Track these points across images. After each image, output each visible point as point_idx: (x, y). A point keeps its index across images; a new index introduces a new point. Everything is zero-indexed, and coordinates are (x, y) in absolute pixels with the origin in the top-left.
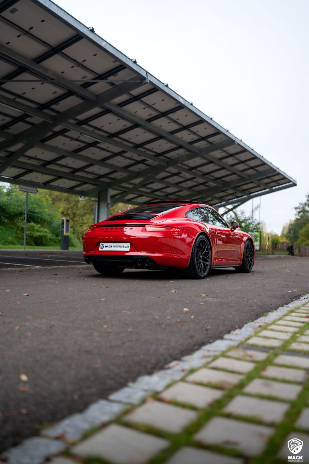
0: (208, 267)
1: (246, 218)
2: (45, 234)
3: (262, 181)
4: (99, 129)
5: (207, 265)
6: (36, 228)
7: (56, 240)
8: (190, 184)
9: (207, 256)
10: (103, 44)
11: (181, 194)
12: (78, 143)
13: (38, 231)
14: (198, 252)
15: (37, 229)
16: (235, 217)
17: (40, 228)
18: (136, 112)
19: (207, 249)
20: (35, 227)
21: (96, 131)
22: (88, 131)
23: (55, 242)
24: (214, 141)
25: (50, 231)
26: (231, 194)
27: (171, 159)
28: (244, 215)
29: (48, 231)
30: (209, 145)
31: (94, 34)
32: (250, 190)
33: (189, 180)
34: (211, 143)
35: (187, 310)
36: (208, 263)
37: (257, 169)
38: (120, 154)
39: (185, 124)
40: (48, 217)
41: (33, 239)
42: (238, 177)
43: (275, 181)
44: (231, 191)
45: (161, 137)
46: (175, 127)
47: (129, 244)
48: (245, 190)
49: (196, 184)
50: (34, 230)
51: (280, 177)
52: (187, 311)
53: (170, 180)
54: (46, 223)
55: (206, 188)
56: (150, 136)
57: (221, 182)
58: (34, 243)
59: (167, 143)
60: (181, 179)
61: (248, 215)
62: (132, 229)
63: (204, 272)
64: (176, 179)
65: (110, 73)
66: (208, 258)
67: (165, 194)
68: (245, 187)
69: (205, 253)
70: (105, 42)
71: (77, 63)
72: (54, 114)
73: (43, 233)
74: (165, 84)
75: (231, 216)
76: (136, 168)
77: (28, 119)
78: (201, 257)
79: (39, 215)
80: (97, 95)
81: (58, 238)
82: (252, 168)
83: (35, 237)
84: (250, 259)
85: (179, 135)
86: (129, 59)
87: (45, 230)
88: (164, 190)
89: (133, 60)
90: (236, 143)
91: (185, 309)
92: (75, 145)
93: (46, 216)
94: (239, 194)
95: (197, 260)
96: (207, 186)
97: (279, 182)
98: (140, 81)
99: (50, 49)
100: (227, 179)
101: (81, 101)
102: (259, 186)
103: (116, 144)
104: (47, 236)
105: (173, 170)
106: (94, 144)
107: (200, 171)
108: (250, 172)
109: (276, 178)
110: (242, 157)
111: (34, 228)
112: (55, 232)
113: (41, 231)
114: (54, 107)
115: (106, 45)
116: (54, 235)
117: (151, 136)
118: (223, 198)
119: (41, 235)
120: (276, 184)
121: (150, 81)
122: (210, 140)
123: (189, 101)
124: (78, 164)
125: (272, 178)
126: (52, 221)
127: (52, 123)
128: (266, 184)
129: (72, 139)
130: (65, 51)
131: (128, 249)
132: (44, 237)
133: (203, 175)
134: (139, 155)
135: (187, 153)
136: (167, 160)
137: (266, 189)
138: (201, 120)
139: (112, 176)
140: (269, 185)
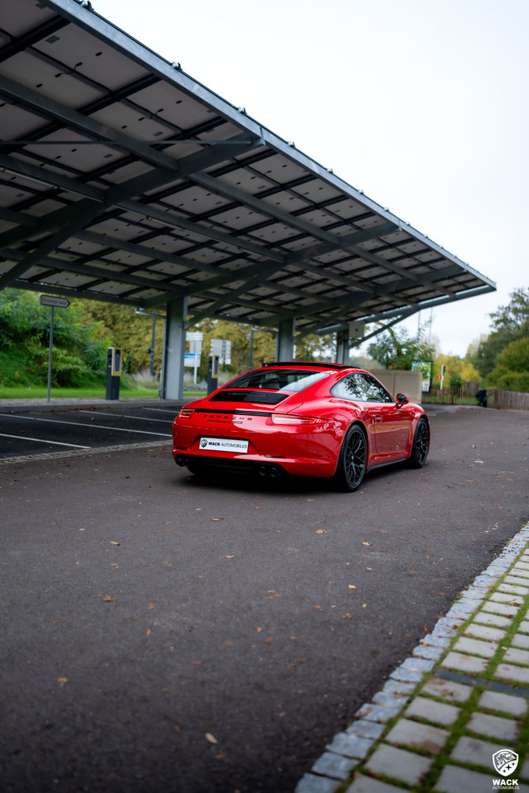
0: (362, 473)
1: (409, 340)
2: (75, 366)
3: (438, 284)
4: (176, 209)
5: (361, 469)
6: (61, 356)
7: (93, 376)
8: (320, 287)
9: (361, 456)
10: (195, 89)
11: (304, 302)
12: (139, 229)
13: (64, 361)
14: (348, 451)
15: (62, 358)
16: (391, 338)
17: (66, 355)
18: (239, 183)
19: (362, 444)
20: (59, 354)
21: (171, 211)
22: (158, 211)
23: (91, 379)
24: (364, 226)
25: (82, 359)
26: (386, 303)
27: (292, 252)
28: (407, 335)
29: (80, 361)
30: (355, 231)
31: (181, 74)
32: (417, 297)
33: (318, 282)
34: (358, 228)
35: (354, 587)
36: (362, 466)
37: (431, 265)
38: (209, 244)
39: (318, 200)
40: (79, 335)
41: (56, 374)
42: (399, 278)
43: (460, 283)
44: (386, 299)
45: (276, 220)
46: (302, 204)
47: (246, 443)
48: (410, 296)
49: (329, 287)
50: (57, 360)
51: (469, 277)
52: (353, 589)
53: (287, 283)
54: (76, 347)
55: (345, 293)
56: (258, 218)
57: (371, 285)
58: (58, 382)
59: (285, 228)
60: (305, 281)
61: (412, 335)
62: (251, 419)
63: (357, 480)
64: (297, 281)
65: (201, 128)
66: (362, 458)
67: (278, 303)
68: (411, 292)
69: (359, 451)
70: (197, 85)
71: (148, 113)
72: (106, 187)
73: (73, 364)
74: (290, 144)
75: (385, 337)
76: (232, 265)
77: (62, 195)
78: (353, 458)
79: (65, 334)
80: (178, 160)
81: (96, 372)
82: (424, 264)
83: (60, 371)
84: (423, 447)
85: (307, 216)
86: (234, 107)
87: (75, 359)
88: (276, 298)
89: (240, 110)
90: (400, 230)
91: (350, 586)
92: (135, 231)
93: (75, 334)
94: (399, 303)
95: (348, 464)
96: (347, 291)
97: (466, 284)
98: (250, 143)
99: (107, 93)
100: (382, 281)
101: (152, 168)
102: (434, 291)
103: (203, 230)
104: (78, 369)
105: (292, 268)
106: (165, 231)
107: (337, 269)
108: (420, 270)
109: (462, 279)
110: (409, 248)
111: (56, 355)
112: (91, 362)
113: (68, 362)
114: (106, 177)
115: (199, 90)
116: (90, 368)
117: (260, 218)
118: (372, 309)
119: (68, 368)
120: (462, 287)
121: (266, 142)
122: (358, 223)
123: (326, 167)
124: (136, 259)
125: (456, 279)
126: (85, 343)
127: (101, 202)
128: (446, 287)
129: (130, 222)
130: (132, 97)
131: (245, 451)
132: (74, 372)
133: (341, 274)
134: (239, 248)
135: (319, 242)
136: (285, 253)
137: (444, 295)
138: (344, 196)
139: (193, 277)
140: (449, 289)
